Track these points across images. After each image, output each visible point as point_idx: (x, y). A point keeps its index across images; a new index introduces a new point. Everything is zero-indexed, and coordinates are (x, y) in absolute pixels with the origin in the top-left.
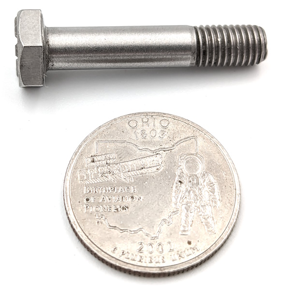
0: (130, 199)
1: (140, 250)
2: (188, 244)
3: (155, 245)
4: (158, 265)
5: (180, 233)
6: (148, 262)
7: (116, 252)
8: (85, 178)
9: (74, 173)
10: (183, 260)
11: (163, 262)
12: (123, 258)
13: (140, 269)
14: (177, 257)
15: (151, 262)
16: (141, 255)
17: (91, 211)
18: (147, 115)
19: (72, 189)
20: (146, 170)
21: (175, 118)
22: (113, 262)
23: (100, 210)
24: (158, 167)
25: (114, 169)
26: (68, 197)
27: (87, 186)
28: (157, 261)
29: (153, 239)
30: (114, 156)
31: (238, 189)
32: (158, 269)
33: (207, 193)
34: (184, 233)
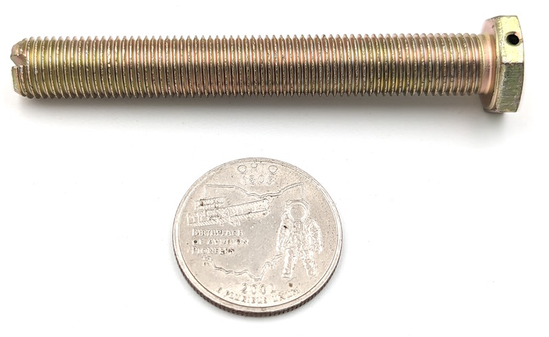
0: (236, 243)
1: (244, 291)
2: (289, 287)
3: (259, 286)
4: (260, 305)
5: (283, 276)
6: (250, 302)
7: (221, 292)
8: (194, 221)
9: (183, 217)
10: (284, 301)
11: (265, 302)
12: (227, 298)
13: (243, 309)
14: (278, 298)
15: (254, 302)
16: (245, 295)
17: (198, 252)
18: (256, 160)
19: (181, 231)
20: (252, 214)
21: (283, 164)
22: (218, 301)
23: (208, 251)
24: (264, 212)
25: (222, 212)
26: (177, 239)
27: (195, 228)
28: (259, 301)
29: (257, 280)
30: (223, 200)
31: (340, 235)
32: (260, 309)
33: (310, 238)
34: (286, 276)
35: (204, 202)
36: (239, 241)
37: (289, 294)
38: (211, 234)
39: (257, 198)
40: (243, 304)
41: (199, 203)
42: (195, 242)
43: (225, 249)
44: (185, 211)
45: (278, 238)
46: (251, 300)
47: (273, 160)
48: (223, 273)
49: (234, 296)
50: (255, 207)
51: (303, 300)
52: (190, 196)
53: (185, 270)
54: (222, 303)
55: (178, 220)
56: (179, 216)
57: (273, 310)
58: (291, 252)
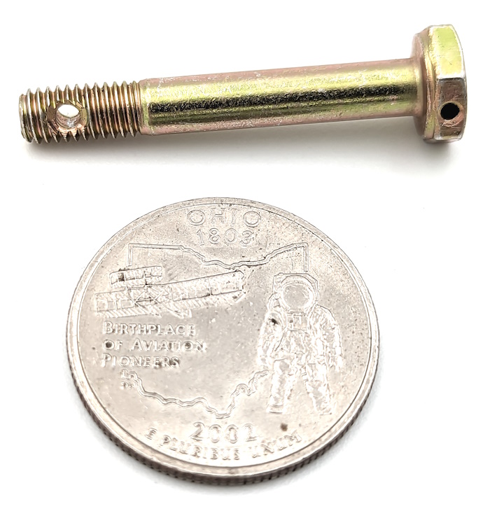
0: (184, 348)
2: (281, 430)
3: (224, 429)
5: (269, 409)
6: (209, 457)
7: (154, 437)
8: (106, 307)
11: (237, 459)
12: (165, 449)
13: (194, 470)
14: (261, 451)
15: (214, 458)
16: (198, 444)
18: (221, 201)
19: (82, 325)
20: (214, 298)
21: (270, 210)
22: (147, 454)
23: (130, 363)
24: (236, 294)
25: (159, 293)
26: (75, 339)
27: (109, 321)
28: (225, 455)
29: (220, 417)
30: (160, 271)
31: (375, 337)
32: (226, 471)
33: (319, 343)
34: (276, 410)
35: (125, 273)
36: (188, 345)
37: (280, 444)
38: (139, 332)
40: (194, 460)
41: (117, 276)
42: (108, 345)
43: (162, 360)
44: (90, 289)
45: (260, 342)
46: (210, 454)
49: (178, 445)
51: (307, 456)
52: (100, 263)
53: (88, 396)
54: (155, 458)
55: (76, 305)
56: (79, 298)
57: (251, 472)
58: (285, 367)
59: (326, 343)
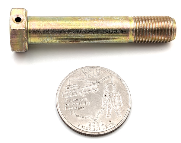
1: (90, 125)
2: (109, 122)
3: (96, 123)
4: (97, 131)
7: (79, 126)
8: (65, 95)
9: (60, 93)
10: (108, 129)
11: (100, 130)
12: (82, 129)
13: (90, 133)
14: (105, 127)
15: (94, 130)
16: (90, 127)
17: (68, 109)
18: (90, 67)
19: (60, 100)
20: (91, 91)
21: (102, 68)
22: (78, 130)
23: (72, 109)
24: (96, 90)
25: (77, 91)
26: (58, 104)
27: (66, 99)
28: (97, 129)
29: (95, 120)
30: (77, 85)
31: (130, 98)
32: (97, 133)
33: (117, 100)
34: (108, 117)
35: (69, 87)
36: (85, 103)
37: (110, 125)
38: (73, 101)
39: (92, 84)
40: (90, 131)
41: (67, 88)
42: (66, 105)
43: (80, 107)
44: (61, 91)
45: (103, 101)
46: (93, 129)
47: (98, 67)
48: (79, 118)
49: (85, 128)
50: (91, 87)
51: (116, 128)
52: (62, 84)
53: (63, 117)
54: (80, 131)
55: (58, 95)
56: (58, 94)
57: (103, 133)
58: (109, 107)
59: (119, 100)
